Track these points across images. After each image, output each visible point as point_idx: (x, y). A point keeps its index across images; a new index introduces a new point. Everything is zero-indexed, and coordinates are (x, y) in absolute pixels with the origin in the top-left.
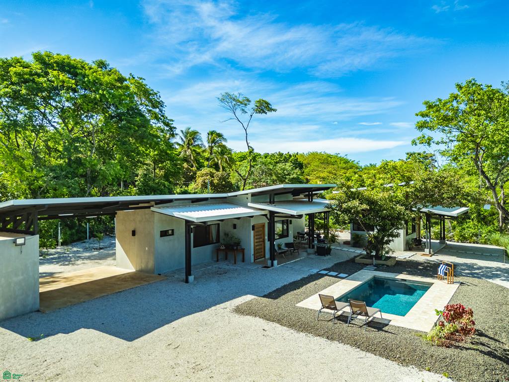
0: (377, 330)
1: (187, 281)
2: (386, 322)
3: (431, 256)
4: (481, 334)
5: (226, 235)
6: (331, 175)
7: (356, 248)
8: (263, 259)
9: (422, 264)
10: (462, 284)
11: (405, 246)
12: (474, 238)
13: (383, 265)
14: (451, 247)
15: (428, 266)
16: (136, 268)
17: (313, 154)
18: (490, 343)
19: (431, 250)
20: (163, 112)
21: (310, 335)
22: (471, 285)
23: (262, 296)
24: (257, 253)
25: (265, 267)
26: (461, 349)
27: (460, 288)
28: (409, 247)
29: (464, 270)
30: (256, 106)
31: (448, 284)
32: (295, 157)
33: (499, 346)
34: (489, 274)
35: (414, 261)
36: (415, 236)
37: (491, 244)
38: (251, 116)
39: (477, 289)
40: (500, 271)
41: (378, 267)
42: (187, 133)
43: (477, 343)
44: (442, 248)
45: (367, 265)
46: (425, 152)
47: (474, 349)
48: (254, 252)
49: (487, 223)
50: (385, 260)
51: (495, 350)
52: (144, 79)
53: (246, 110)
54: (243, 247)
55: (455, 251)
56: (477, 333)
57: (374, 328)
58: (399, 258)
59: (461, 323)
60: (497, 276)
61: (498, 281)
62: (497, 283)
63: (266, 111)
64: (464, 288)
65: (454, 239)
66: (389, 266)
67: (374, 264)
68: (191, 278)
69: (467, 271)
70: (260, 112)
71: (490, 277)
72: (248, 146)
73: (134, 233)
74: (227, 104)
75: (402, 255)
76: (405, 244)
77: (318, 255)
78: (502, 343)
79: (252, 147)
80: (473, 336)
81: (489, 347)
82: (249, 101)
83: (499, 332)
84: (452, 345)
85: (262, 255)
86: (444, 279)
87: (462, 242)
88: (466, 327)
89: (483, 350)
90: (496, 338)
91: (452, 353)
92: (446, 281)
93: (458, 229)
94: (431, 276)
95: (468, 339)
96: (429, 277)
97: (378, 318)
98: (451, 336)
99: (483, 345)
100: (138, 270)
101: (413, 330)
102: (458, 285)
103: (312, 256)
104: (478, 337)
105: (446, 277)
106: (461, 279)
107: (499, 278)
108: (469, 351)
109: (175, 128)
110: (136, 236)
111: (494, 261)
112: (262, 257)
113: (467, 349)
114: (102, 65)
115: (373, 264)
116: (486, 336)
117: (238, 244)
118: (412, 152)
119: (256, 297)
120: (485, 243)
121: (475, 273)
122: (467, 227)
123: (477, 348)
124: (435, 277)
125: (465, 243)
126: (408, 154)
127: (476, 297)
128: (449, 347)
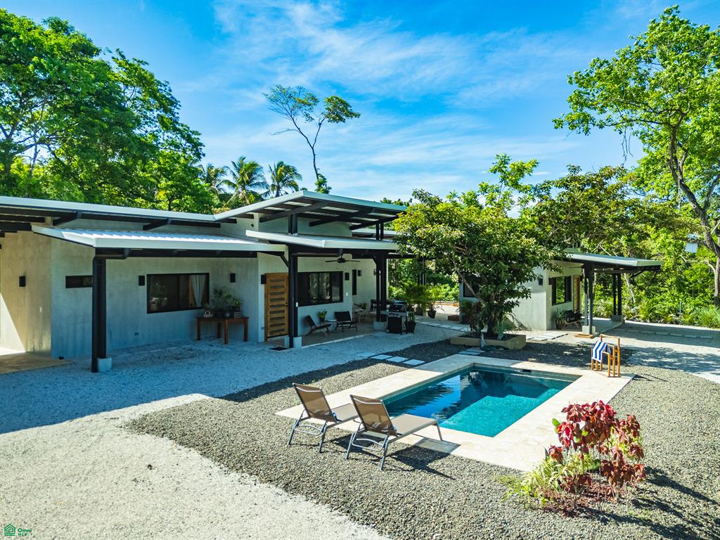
0: (411, 468)
1: (95, 368)
2: (445, 449)
3: (592, 338)
4: (662, 481)
5: (219, 293)
7: (464, 326)
9: (572, 347)
10: (636, 377)
11: (550, 322)
12: (672, 315)
13: (498, 347)
14: (631, 327)
15: (582, 351)
16: (26, 347)
18: (683, 503)
19: (594, 328)
20: (176, 115)
21: (250, 480)
22: (654, 379)
23: (224, 395)
24: (271, 326)
25: (276, 349)
26: (605, 521)
27: (632, 384)
28: (556, 323)
29: (648, 357)
30: (328, 109)
31: (609, 376)
33: (704, 510)
34: (693, 365)
35: (560, 343)
36: (569, 306)
37: (700, 325)
38: (320, 124)
39: (666, 386)
40: (714, 360)
41: (488, 351)
42: (241, 165)
43: (649, 505)
44: (616, 328)
45: (470, 347)
47: (637, 521)
48: (266, 323)
49: (694, 293)
50: (502, 339)
51: (694, 522)
52: (146, 63)
53: (312, 115)
54: (246, 315)
55: (637, 331)
56: (651, 477)
57: (408, 464)
58: (535, 339)
59: (607, 452)
60: (706, 368)
61: (707, 376)
62: (707, 379)
63: (344, 117)
64: (639, 384)
65: (638, 317)
66: (508, 349)
67: (483, 346)
68: (106, 363)
69: (652, 360)
70: (334, 120)
71: (693, 370)
72: (317, 175)
73: (23, 281)
74: (281, 105)
75: (541, 334)
76: (550, 317)
77: (390, 332)
78: (714, 502)
79: (323, 175)
80: (642, 486)
81: (679, 515)
82: (316, 100)
83: (706, 476)
84: (582, 508)
85: (283, 330)
86: (603, 369)
87: (651, 321)
88: (621, 462)
89: (663, 523)
90: (700, 489)
91: (578, 532)
92: (606, 373)
93: (644, 302)
94: (582, 365)
95: (628, 492)
96: (576, 366)
97: (432, 441)
98: (580, 484)
99: (664, 507)
100: (29, 350)
101: (498, 468)
102: (629, 379)
103: (378, 334)
104: (654, 488)
105: (604, 366)
106: (636, 370)
107: (711, 370)
108: (624, 527)
109: (201, 144)
110: (27, 286)
111: (704, 345)
112: (283, 333)
113: (619, 519)
114: (59, 27)
115: (480, 346)
116: (674, 485)
117: (235, 308)
119: (208, 398)
120: (691, 323)
121: (666, 363)
122: (662, 300)
123: (647, 517)
124: (587, 366)
125: (657, 322)
127: (660, 400)
128: (571, 514)
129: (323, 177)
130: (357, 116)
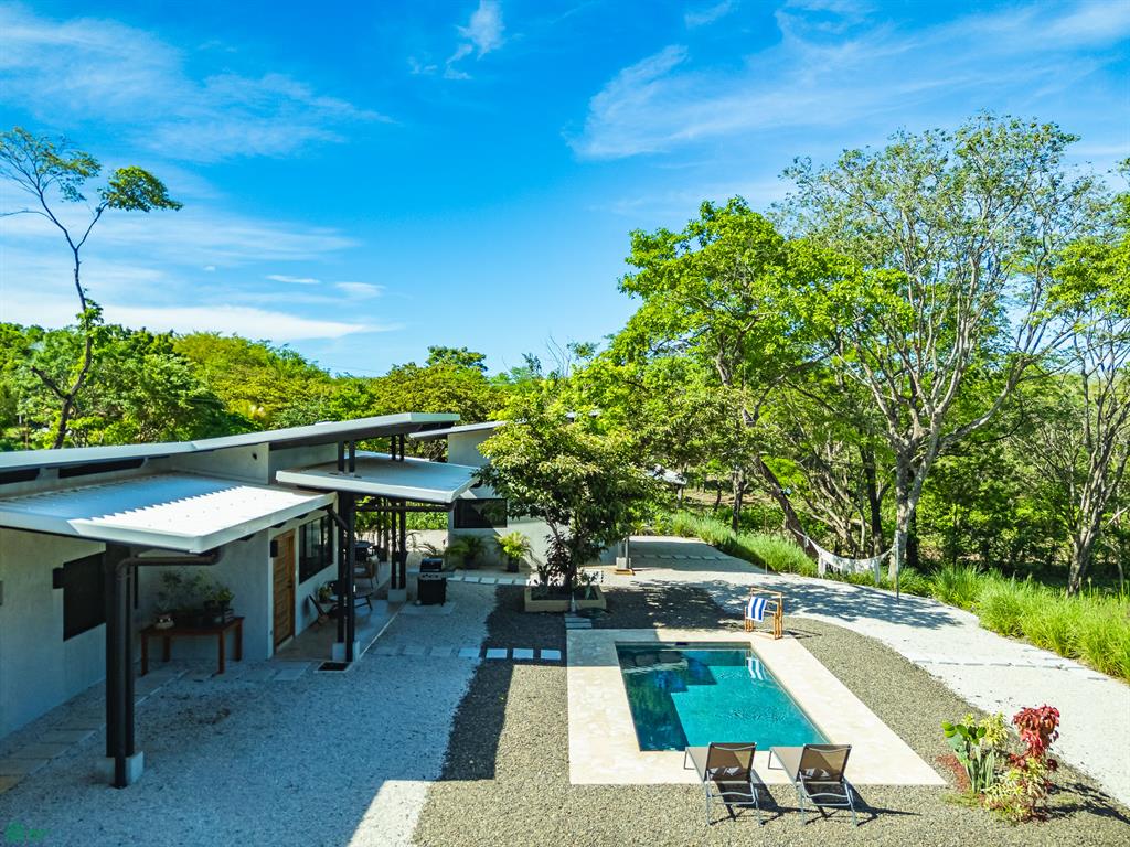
1: (120, 780)
3: (633, 574)
6: (272, 391)
8: (291, 638)
13: (597, 610)
15: (662, 599)
17: (206, 337)
25: (327, 667)
31: (776, 638)
32: (166, 341)
41: (593, 618)
46: (465, 350)
48: (275, 622)
50: (592, 597)
53: (80, 190)
54: (238, 613)
63: (147, 204)
64: (810, 643)
68: (136, 764)
70: (122, 204)
77: (423, 604)
79: (96, 301)
85: (286, 628)
102: (793, 638)
103: (408, 609)
115: (569, 611)
117: (223, 604)
118: (441, 346)
120: (663, 533)
126: (433, 350)
129: (94, 304)
130: (177, 206)
